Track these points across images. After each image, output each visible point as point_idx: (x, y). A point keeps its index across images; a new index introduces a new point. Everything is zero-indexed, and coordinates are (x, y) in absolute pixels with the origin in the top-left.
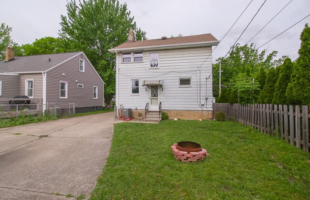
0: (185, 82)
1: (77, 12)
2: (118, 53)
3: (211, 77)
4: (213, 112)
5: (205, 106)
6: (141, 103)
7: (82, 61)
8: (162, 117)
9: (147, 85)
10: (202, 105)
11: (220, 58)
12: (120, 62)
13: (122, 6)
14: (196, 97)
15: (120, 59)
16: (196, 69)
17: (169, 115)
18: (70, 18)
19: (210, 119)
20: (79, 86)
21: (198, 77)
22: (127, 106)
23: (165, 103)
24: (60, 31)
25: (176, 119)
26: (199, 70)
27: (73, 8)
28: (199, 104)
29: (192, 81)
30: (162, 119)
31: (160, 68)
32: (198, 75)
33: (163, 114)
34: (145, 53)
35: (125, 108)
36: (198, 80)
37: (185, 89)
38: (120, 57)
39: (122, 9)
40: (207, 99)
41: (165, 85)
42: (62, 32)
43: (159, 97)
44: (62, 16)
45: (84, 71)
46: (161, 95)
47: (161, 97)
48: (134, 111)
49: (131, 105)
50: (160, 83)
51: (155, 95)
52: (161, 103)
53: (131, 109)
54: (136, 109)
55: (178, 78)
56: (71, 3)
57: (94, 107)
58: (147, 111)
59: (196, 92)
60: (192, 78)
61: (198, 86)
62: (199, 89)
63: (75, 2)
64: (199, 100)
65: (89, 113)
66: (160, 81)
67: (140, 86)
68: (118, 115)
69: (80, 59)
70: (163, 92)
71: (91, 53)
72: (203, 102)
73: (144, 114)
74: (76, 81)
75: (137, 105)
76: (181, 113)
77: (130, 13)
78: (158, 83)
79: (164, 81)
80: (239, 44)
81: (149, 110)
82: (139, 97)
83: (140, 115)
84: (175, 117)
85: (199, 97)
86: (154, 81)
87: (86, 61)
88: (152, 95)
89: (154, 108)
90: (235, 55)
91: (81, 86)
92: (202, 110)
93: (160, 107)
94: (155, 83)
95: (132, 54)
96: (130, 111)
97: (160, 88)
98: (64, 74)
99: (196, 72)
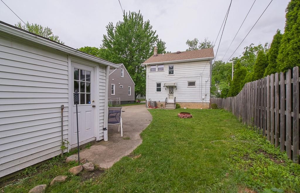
0: (192, 84)
1: (114, 31)
2: (148, 65)
3: (209, 81)
4: (210, 103)
5: (205, 100)
6: (163, 97)
7: (122, 70)
8: (176, 107)
9: (167, 86)
10: (203, 99)
11: (234, 58)
12: (149, 71)
13: (145, 23)
14: (199, 94)
15: (149, 70)
16: (199, 75)
17: (181, 106)
18: (109, 36)
19: (208, 108)
20: (121, 87)
21: (201, 81)
22: (153, 100)
23: (178, 98)
24: (101, 45)
25: (185, 108)
26: (201, 76)
27: (111, 28)
28: (201, 98)
29: (196, 83)
30: (176, 108)
31: (175, 75)
32: (200, 79)
33: (177, 105)
34: (165, 65)
35: (152, 101)
36: (201, 83)
37: (192, 88)
38: (149, 68)
39: (146, 25)
40: (206, 95)
41: (178, 86)
42: (102, 46)
43: (174, 94)
44: (104, 35)
45: (123, 77)
46: (176, 92)
47: (176, 94)
48: (158, 103)
49: (156, 99)
50: (175, 85)
51: (171, 93)
52: (175, 98)
53: (156, 102)
54: (159, 102)
55: (187, 81)
56: (110, 25)
57: (128, 101)
58: (166, 103)
59: (199, 90)
60: (197, 81)
61: (201, 87)
62: (201, 88)
63: (112, 24)
64: (201, 96)
65: (127, 105)
66: (175, 83)
67: (162, 87)
68: (147, 106)
69: (121, 69)
70: (177, 91)
71: (124, 61)
72: (203, 97)
73: (164, 105)
74: (119, 83)
75: (159, 99)
76: (189, 104)
77: (152, 27)
78: (173, 85)
79: (178, 84)
80: (253, 44)
81: (167, 102)
82: (161, 94)
83: (162, 105)
84: (185, 107)
85: (201, 94)
86: (171, 83)
87: (125, 70)
88: (169, 92)
89: (171, 101)
90: (248, 55)
91: (122, 87)
92: (203, 103)
93: (175, 100)
94: (171, 85)
95: (157, 66)
96: (155, 103)
97: (175, 88)
98: (113, 80)
99: (199, 77)
